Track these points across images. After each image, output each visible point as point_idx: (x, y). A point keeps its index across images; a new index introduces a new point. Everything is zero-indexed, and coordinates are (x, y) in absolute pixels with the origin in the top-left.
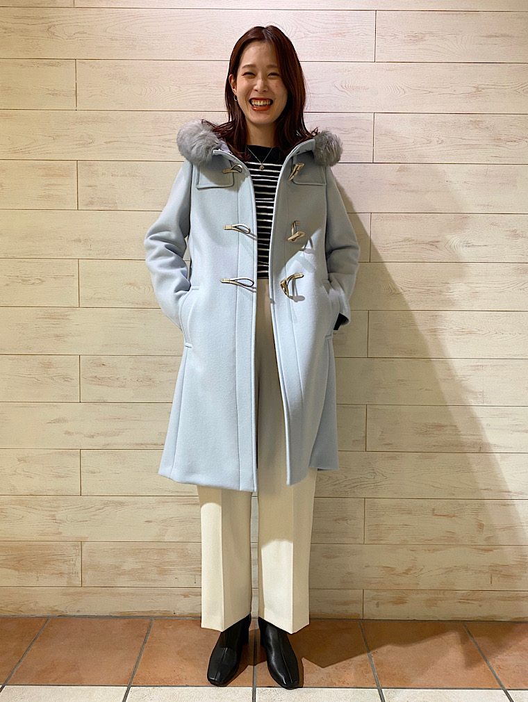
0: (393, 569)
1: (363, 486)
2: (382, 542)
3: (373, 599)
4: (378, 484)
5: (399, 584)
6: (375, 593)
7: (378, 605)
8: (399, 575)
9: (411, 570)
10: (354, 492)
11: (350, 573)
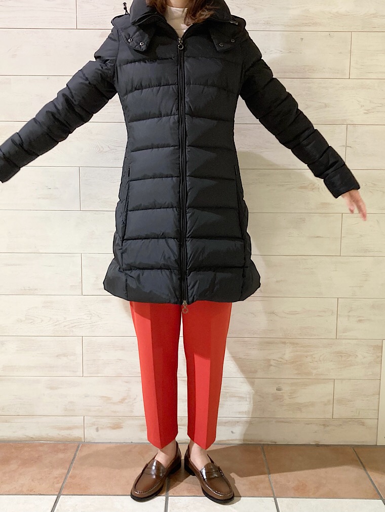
0: (109, 399)
1: (81, 326)
2: (99, 375)
3: (93, 424)
4: (94, 324)
5: (115, 412)
6: (94, 420)
7: (97, 430)
8: (114, 403)
9: (125, 399)
10: (73, 331)
11: (71, 402)
